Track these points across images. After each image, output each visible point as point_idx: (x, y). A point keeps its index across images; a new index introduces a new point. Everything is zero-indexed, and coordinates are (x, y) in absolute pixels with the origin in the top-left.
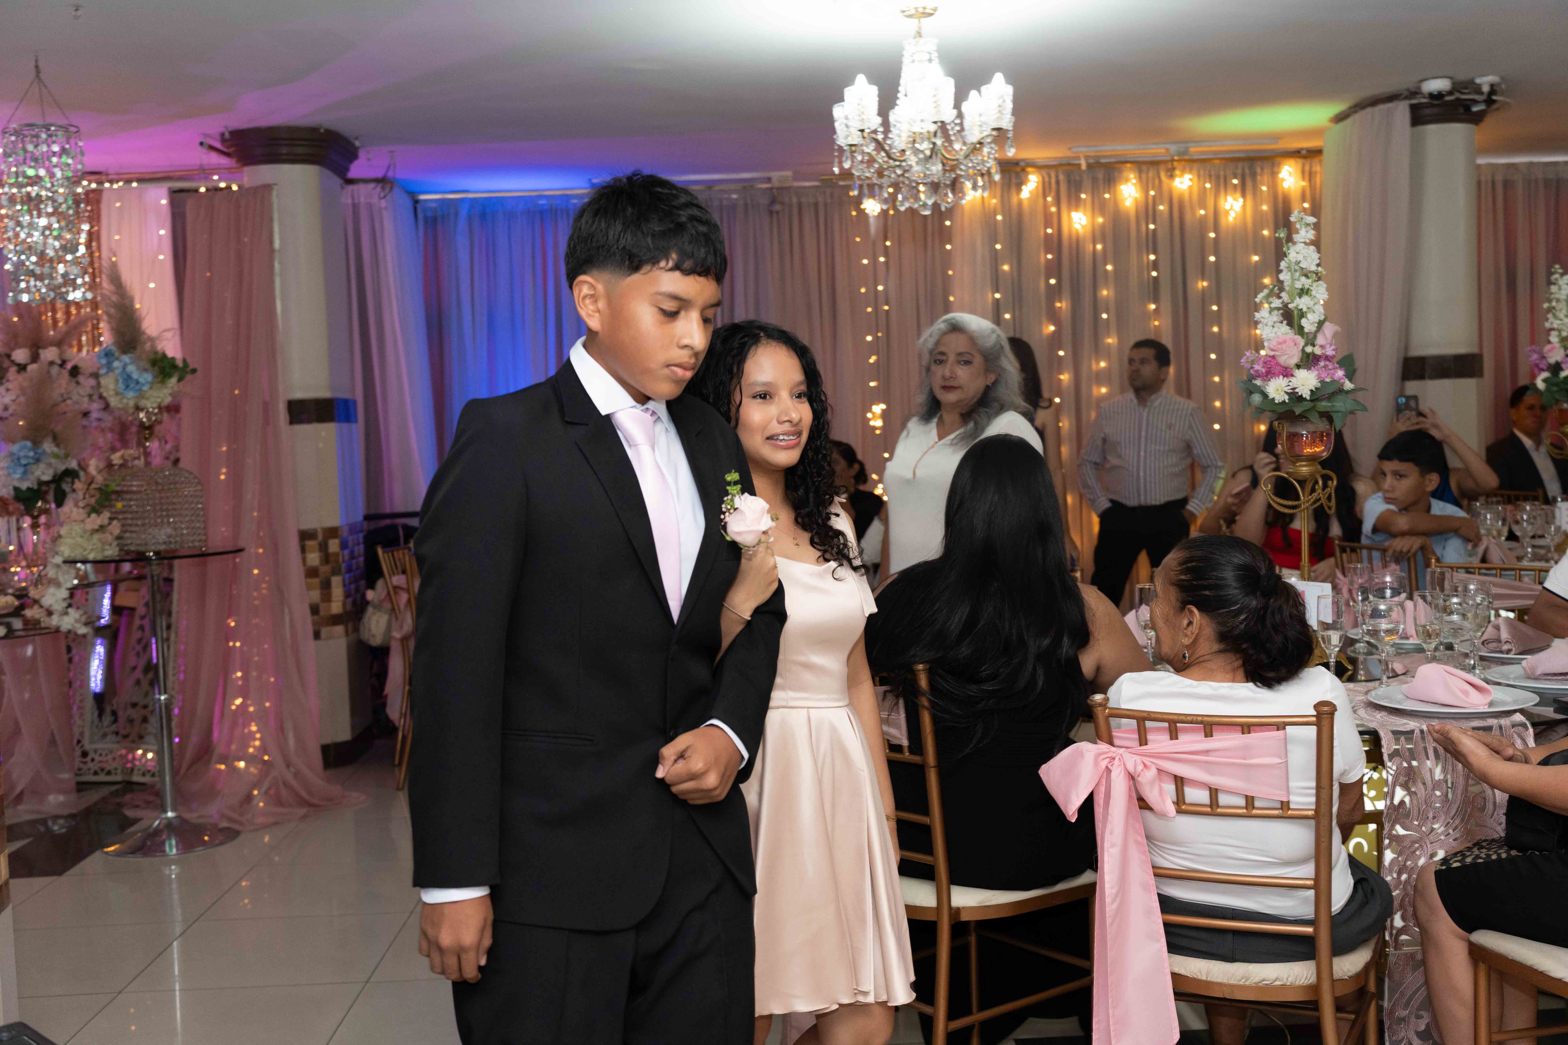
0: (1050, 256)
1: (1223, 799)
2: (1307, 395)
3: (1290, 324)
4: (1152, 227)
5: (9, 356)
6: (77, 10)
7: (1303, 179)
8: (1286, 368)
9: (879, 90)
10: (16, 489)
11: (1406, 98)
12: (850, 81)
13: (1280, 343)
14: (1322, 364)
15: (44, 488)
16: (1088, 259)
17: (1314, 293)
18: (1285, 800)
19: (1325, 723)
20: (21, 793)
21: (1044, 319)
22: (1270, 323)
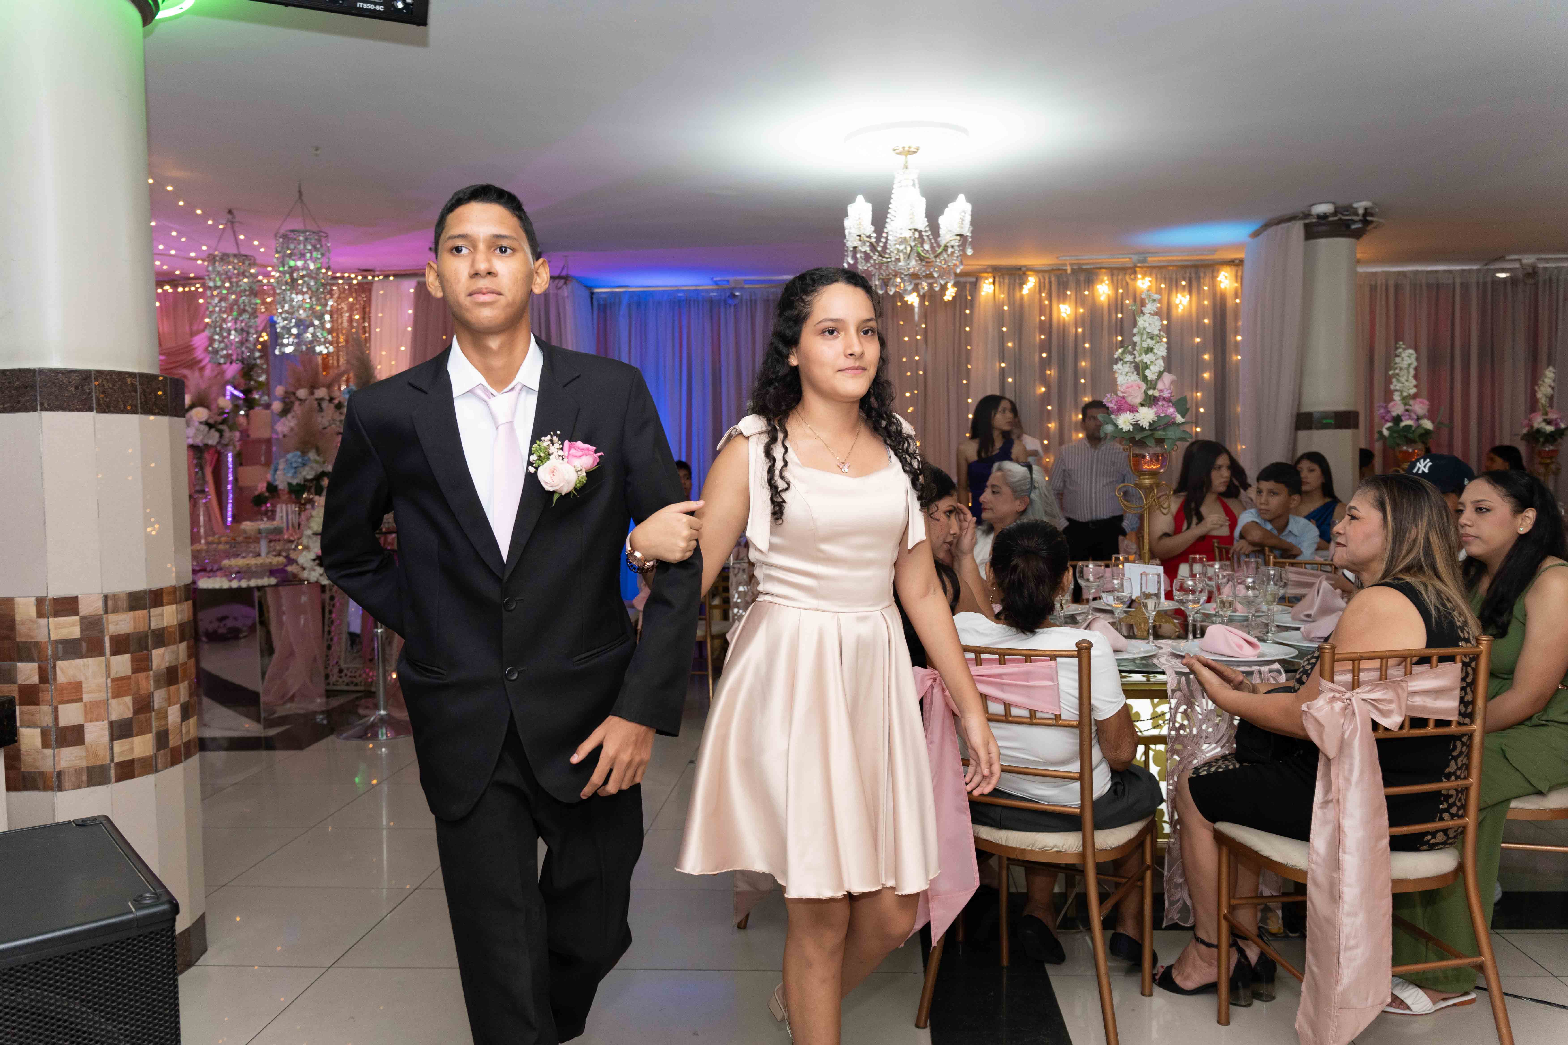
0: (1043, 337)
1: (1015, 711)
2: (1146, 425)
3: (1138, 374)
4: (1120, 316)
5: (294, 394)
6: (317, 150)
7: (1236, 282)
8: (1133, 406)
9: (873, 207)
10: (289, 484)
11: (1302, 219)
12: (852, 200)
13: (1128, 388)
14: (1160, 403)
15: (309, 484)
16: (1071, 339)
17: (1155, 351)
18: (1058, 713)
19: (1084, 655)
20: (293, 696)
21: (1037, 383)
22: (1124, 373)
